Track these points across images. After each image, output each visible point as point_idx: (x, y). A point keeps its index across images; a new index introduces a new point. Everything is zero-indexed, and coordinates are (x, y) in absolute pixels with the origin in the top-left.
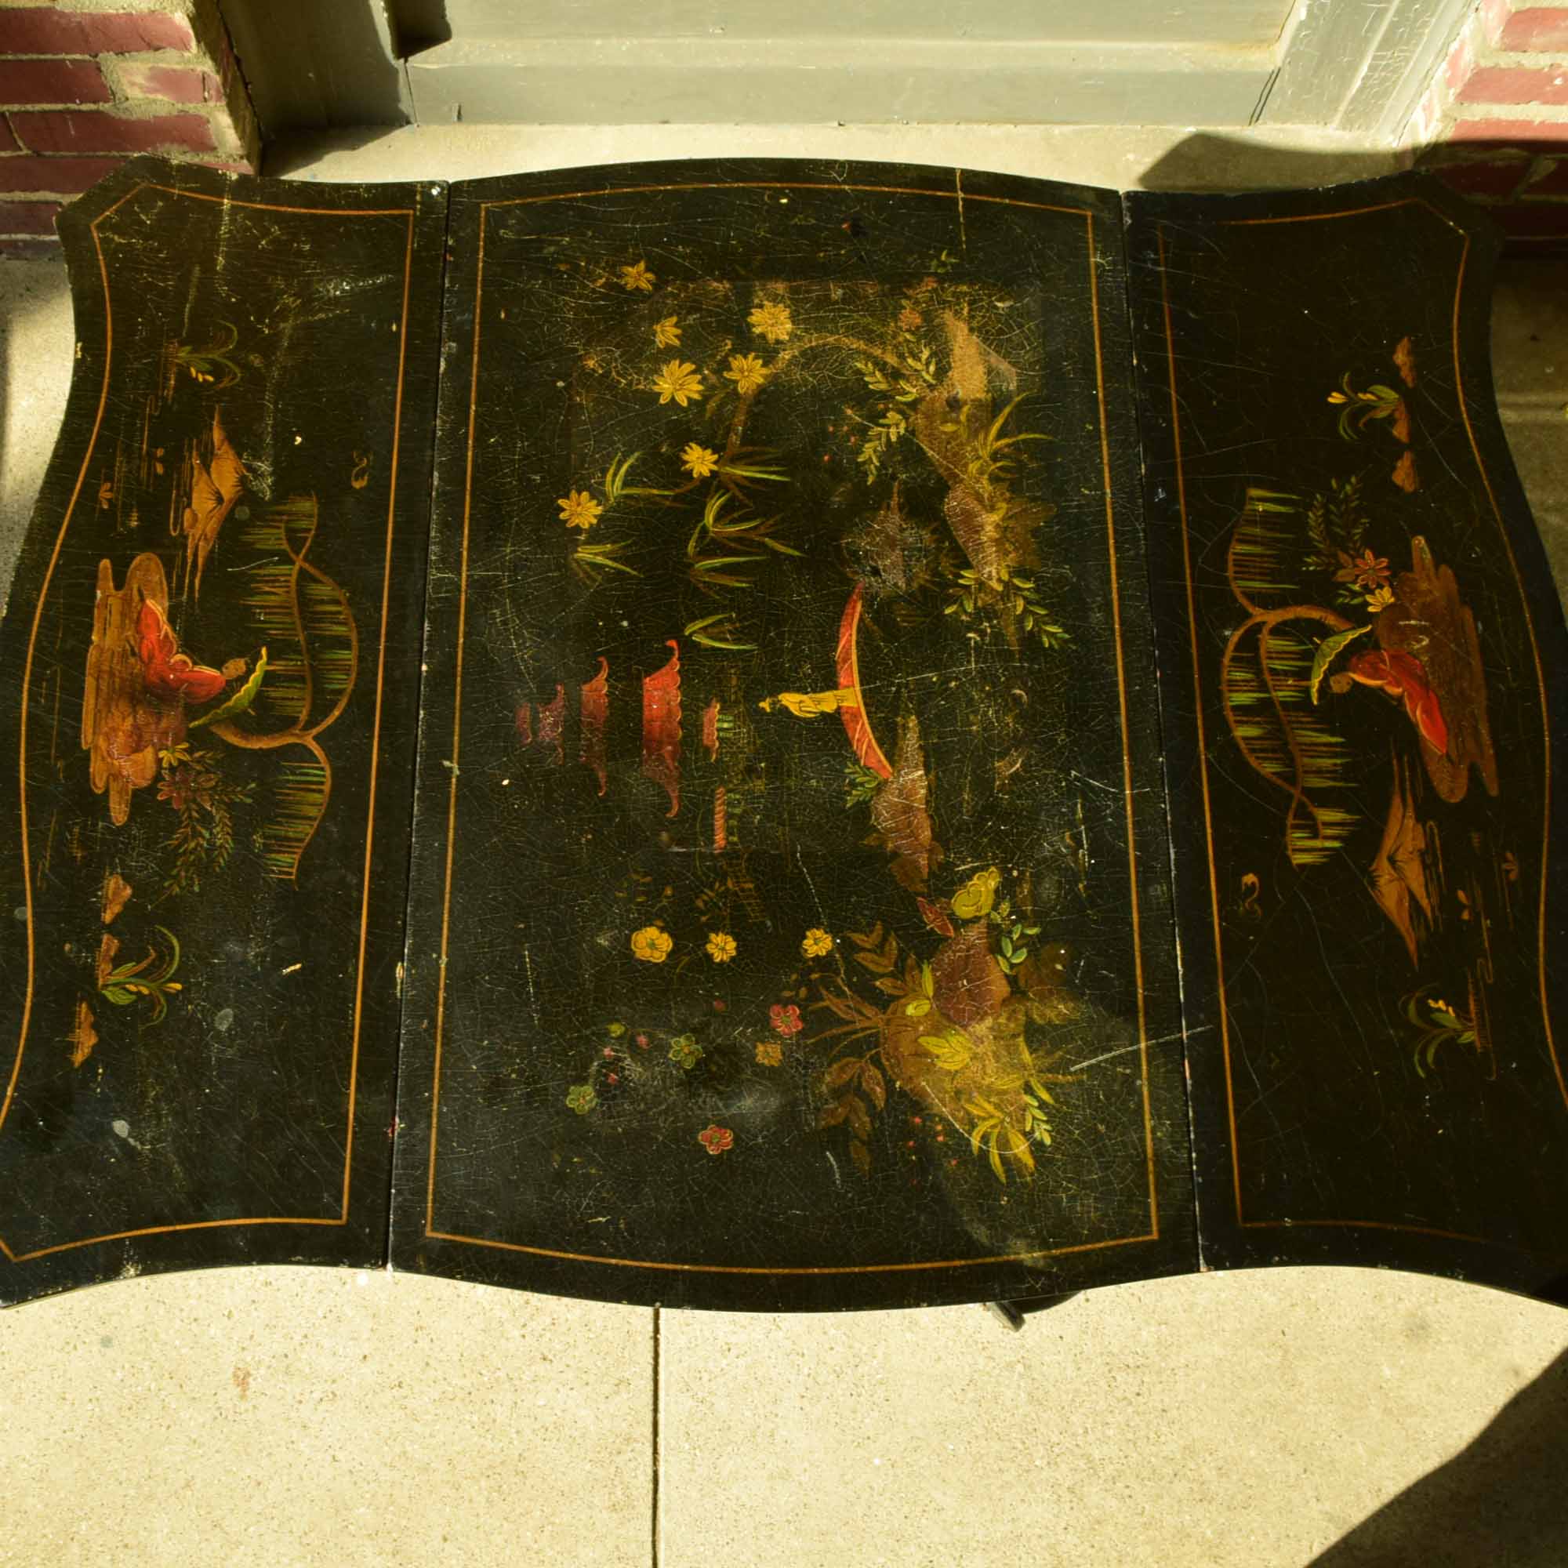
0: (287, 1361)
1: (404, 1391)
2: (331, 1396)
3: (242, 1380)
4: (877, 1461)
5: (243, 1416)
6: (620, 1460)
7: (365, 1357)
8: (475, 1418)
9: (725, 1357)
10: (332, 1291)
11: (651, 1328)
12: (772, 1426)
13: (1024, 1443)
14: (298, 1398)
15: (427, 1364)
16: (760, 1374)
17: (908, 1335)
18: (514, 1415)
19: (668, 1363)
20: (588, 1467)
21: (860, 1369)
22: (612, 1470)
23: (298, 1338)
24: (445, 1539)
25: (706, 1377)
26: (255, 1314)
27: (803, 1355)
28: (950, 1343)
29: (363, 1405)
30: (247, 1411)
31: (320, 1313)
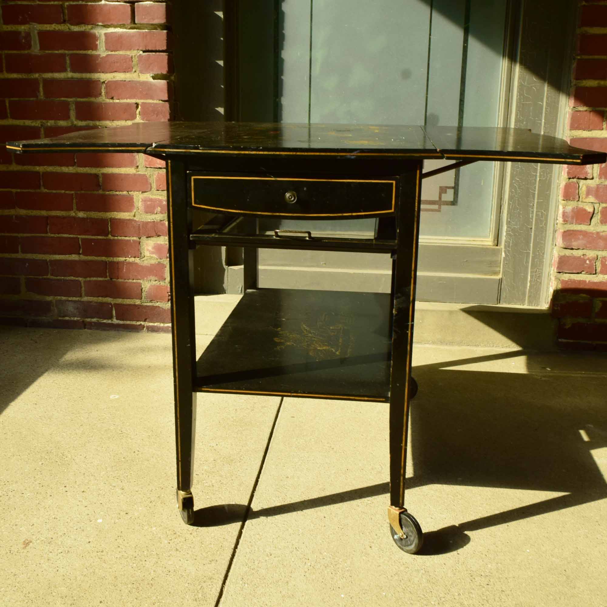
0: (52, 540)
1: (103, 554)
2: (67, 552)
3: (27, 544)
4: (342, 596)
5: (21, 554)
6: (204, 585)
7: (89, 542)
8: (135, 565)
9: (268, 557)
10: (84, 522)
11: (233, 546)
12: (288, 580)
13: (424, 595)
14: (50, 551)
15: (119, 547)
16: (285, 564)
17: (364, 558)
18: (155, 566)
19: (238, 556)
20: (187, 585)
21: (338, 566)
22: (199, 587)
23: (60, 534)
24: (101, 602)
25: (256, 563)
26: (44, 526)
27: (308, 559)
28: (386, 562)
29: (82, 556)
30: (23, 552)
31: (75, 528)
